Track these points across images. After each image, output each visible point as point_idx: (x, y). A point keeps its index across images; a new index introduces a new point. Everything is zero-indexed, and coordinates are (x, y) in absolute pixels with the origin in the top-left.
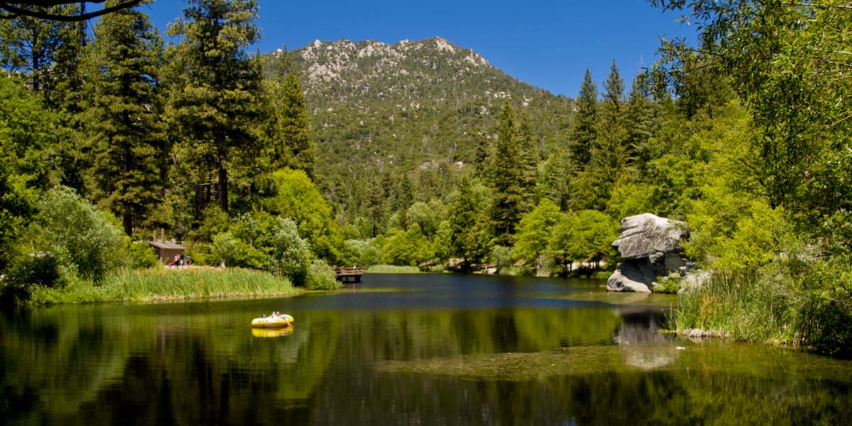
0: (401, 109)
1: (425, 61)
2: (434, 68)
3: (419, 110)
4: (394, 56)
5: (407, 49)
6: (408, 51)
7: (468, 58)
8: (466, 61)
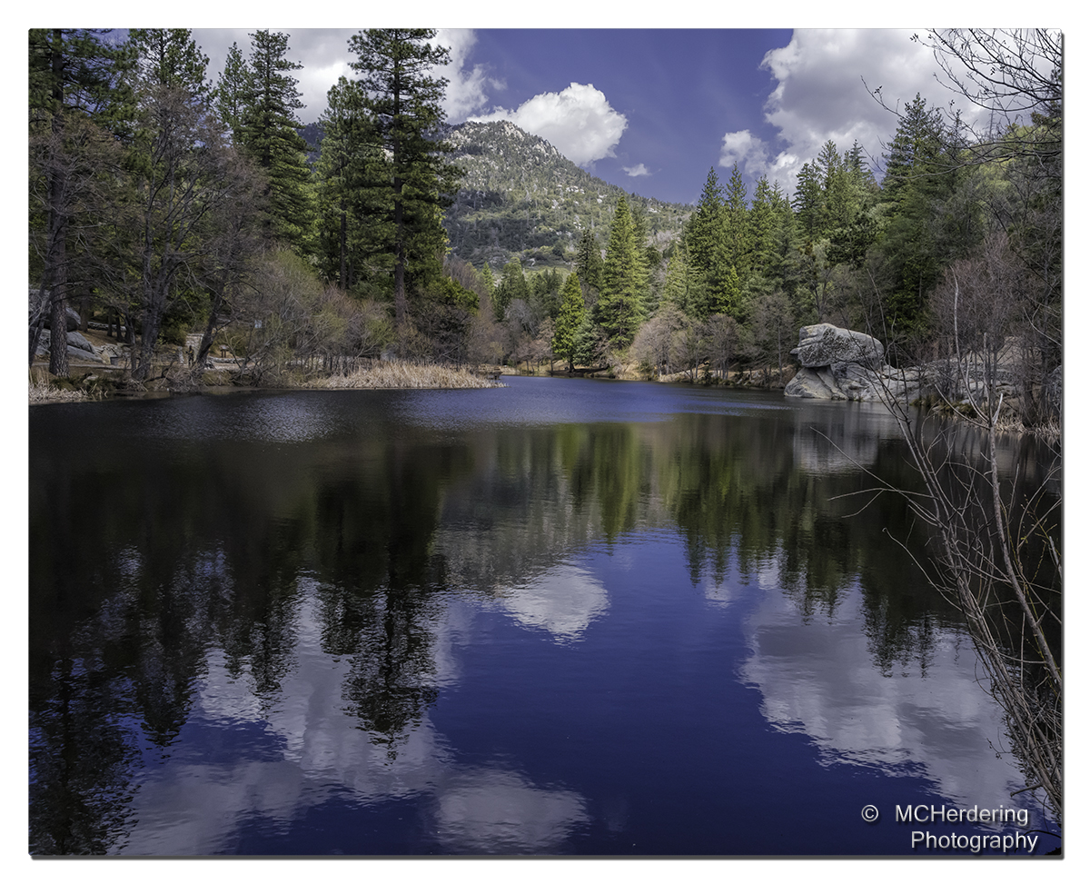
0: (466, 197)
1: (491, 146)
2: (502, 154)
3: (486, 199)
4: (457, 138)
5: (472, 131)
6: (473, 134)
7: (538, 146)
8: (536, 149)
